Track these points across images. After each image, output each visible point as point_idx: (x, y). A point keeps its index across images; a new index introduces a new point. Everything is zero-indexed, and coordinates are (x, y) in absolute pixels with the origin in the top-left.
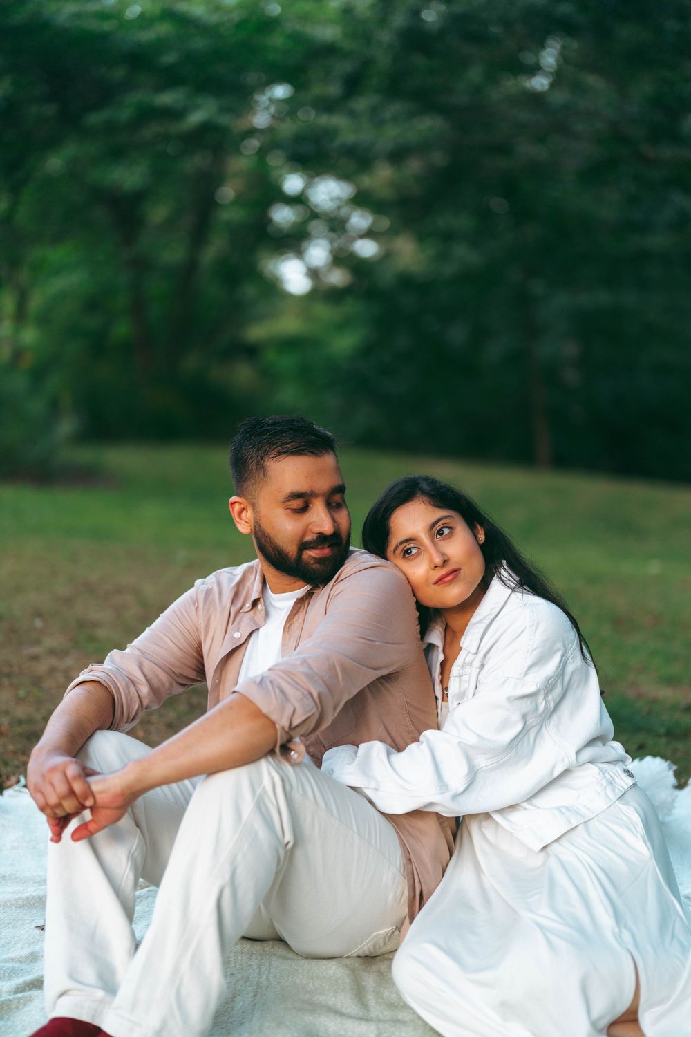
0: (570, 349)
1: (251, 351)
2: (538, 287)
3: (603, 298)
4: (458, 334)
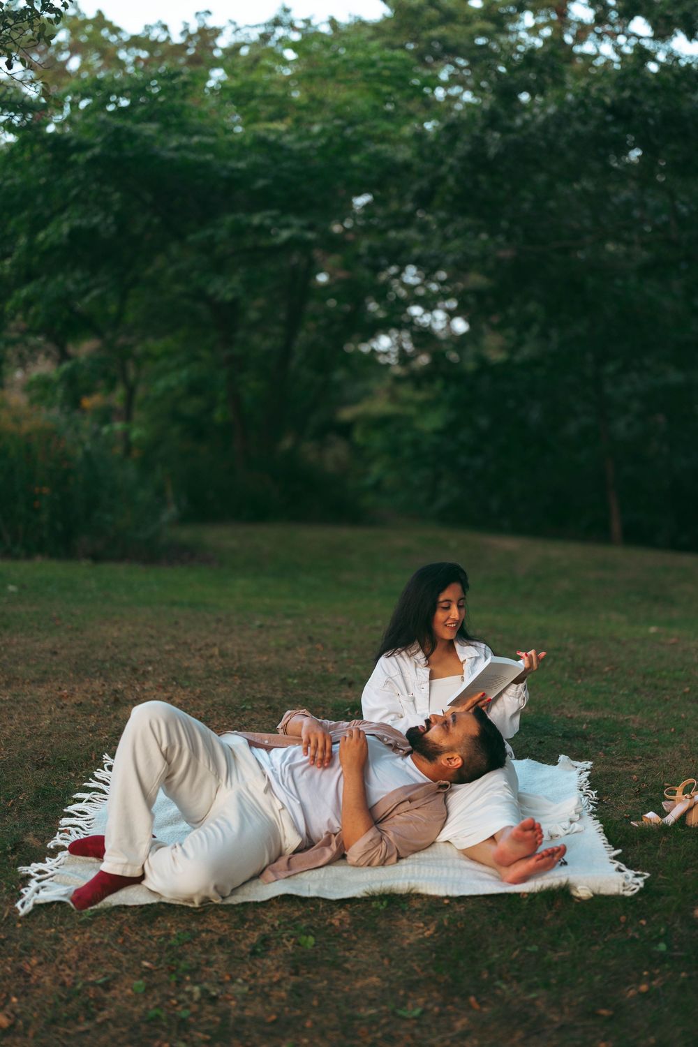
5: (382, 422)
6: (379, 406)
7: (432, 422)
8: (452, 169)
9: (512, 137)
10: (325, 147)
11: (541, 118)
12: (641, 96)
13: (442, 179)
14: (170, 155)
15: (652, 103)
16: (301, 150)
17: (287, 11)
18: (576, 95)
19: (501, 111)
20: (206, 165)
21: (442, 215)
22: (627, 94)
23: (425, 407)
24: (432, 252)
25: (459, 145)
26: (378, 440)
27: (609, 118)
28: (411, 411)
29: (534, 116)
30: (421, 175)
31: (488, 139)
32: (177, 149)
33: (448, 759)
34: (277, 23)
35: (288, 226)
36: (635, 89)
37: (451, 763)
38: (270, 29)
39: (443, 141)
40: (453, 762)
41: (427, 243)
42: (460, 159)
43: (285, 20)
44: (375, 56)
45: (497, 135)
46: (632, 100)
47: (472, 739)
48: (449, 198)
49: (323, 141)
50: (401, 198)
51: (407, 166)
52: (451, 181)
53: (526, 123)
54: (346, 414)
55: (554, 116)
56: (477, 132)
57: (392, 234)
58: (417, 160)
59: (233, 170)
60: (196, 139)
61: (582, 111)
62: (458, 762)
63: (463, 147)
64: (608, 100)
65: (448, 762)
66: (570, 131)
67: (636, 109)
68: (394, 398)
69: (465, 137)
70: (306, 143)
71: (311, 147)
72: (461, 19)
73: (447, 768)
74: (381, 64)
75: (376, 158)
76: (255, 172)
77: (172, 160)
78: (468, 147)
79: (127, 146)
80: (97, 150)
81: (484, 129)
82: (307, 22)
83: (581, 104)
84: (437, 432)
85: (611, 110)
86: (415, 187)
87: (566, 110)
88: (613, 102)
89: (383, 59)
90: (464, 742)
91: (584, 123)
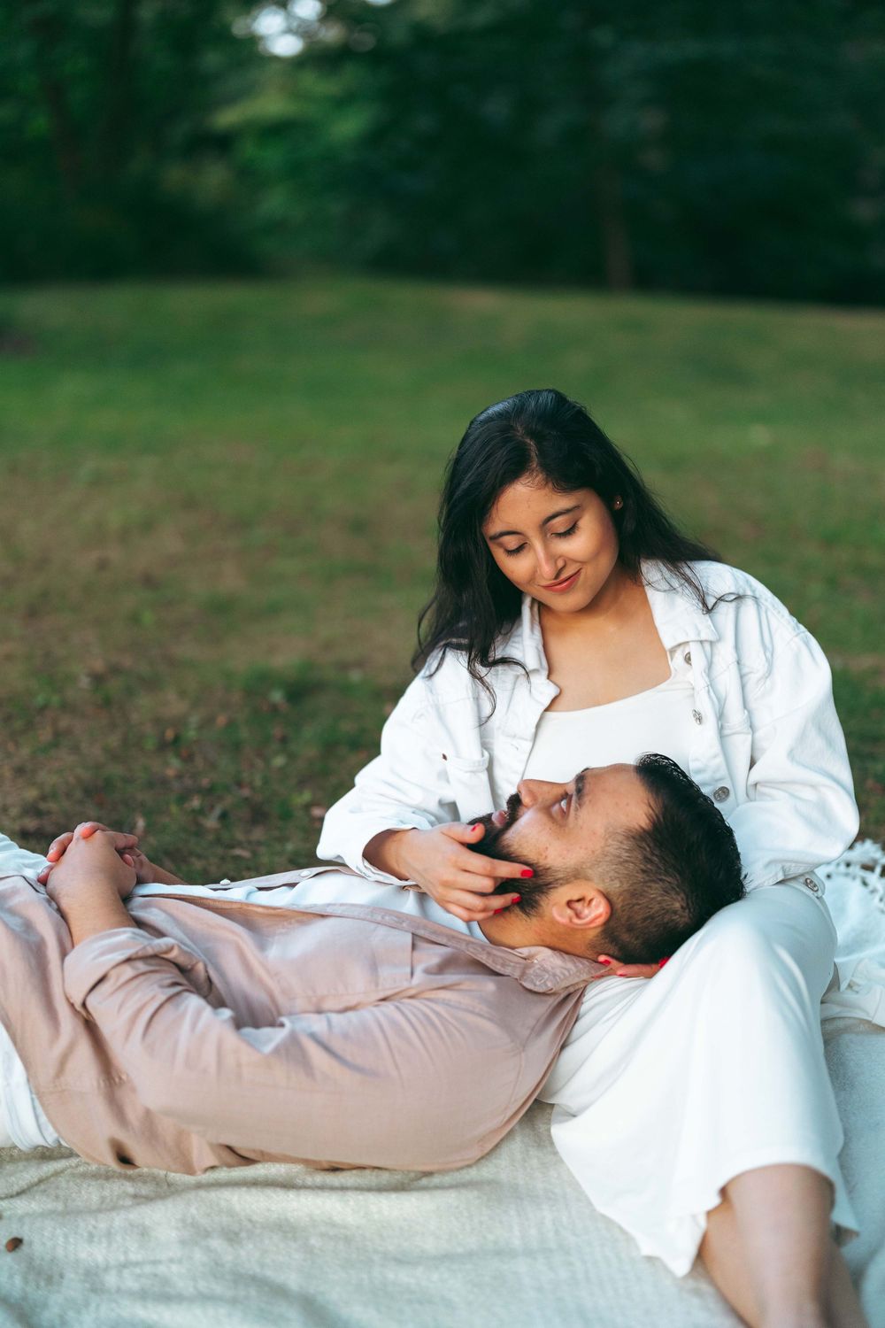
0: (651, 121)
1: (223, 143)
2: (603, 36)
3: (693, 48)
4: (497, 108)
5: (275, 130)
6: (270, 104)
7: (348, 127)
23: (342, 103)
26: (272, 157)
28: (318, 110)
33: (569, 903)
37: (578, 915)
40: (586, 911)
47: (628, 838)
54: (227, 118)
62: (597, 911)
65: (569, 912)
73: (572, 930)
90: (611, 850)
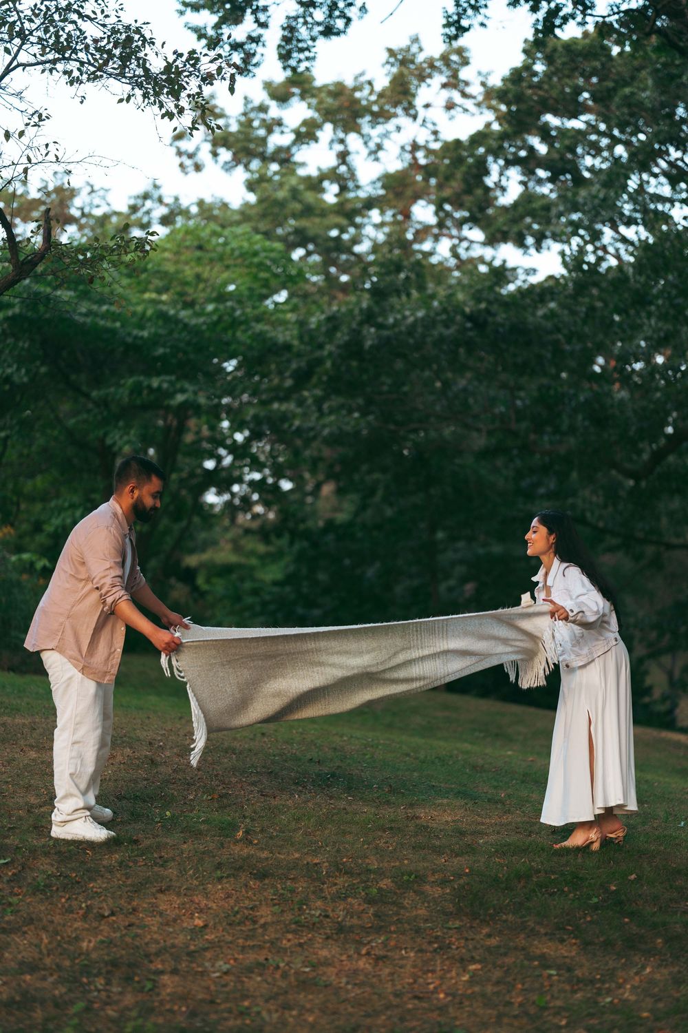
5: (226, 570)
6: (223, 554)
7: (272, 573)
8: (330, 354)
9: (386, 333)
10: (216, 324)
11: (411, 319)
12: (495, 308)
13: (320, 362)
14: (82, 320)
15: (504, 316)
16: (196, 325)
17: (156, 187)
18: (441, 303)
19: (376, 309)
20: (113, 332)
21: (318, 392)
22: (483, 306)
23: (265, 559)
24: (310, 425)
25: (339, 335)
26: (219, 587)
27: (469, 325)
28: (254, 561)
29: (405, 318)
30: (299, 355)
31: (365, 332)
32: (86, 315)
34: (146, 196)
35: (183, 391)
36: (489, 302)
38: (140, 202)
39: (324, 329)
41: (305, 415)
42: (339, 347)
43: (156, 195)
44: (257, 247)
45: (373, 330)
46: (487, 311)
48: (325, 378)
49: (215, 318)
50: (280, 373)
51: (287, 347)
52: (328, 364)
53: (396, 321)
54: (192, 561)
55: (423, 319)
56: (354, 325)
57: (276, 406)
58: (296, 343)
59: (136, 337)
60: (105, 308)
61: (444, 317)
63: (342, 337)
64: (467, 310)
66: (435, 333)
67: (490, 319)
68: (237, 548)
69: (345, 329)
70: (201, 320)
71: (204, 323)
72: (318, 212)
74: (263, 255)
75: (260, 336)
76: (155, 341)
77: (84, 324)
78: (346, 338)
79: (42, 308)
80: (17, 310)
81: (361, 324)
82: (177, 199)
83: (445, 310)
84: (275, 583)
85: (470, 318)
86: (294, 366)
87: (432, 314)
88: (472, 312)
89: (265, 250)
91: (447, 327)
